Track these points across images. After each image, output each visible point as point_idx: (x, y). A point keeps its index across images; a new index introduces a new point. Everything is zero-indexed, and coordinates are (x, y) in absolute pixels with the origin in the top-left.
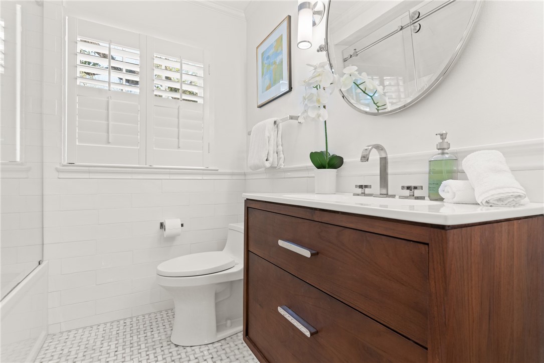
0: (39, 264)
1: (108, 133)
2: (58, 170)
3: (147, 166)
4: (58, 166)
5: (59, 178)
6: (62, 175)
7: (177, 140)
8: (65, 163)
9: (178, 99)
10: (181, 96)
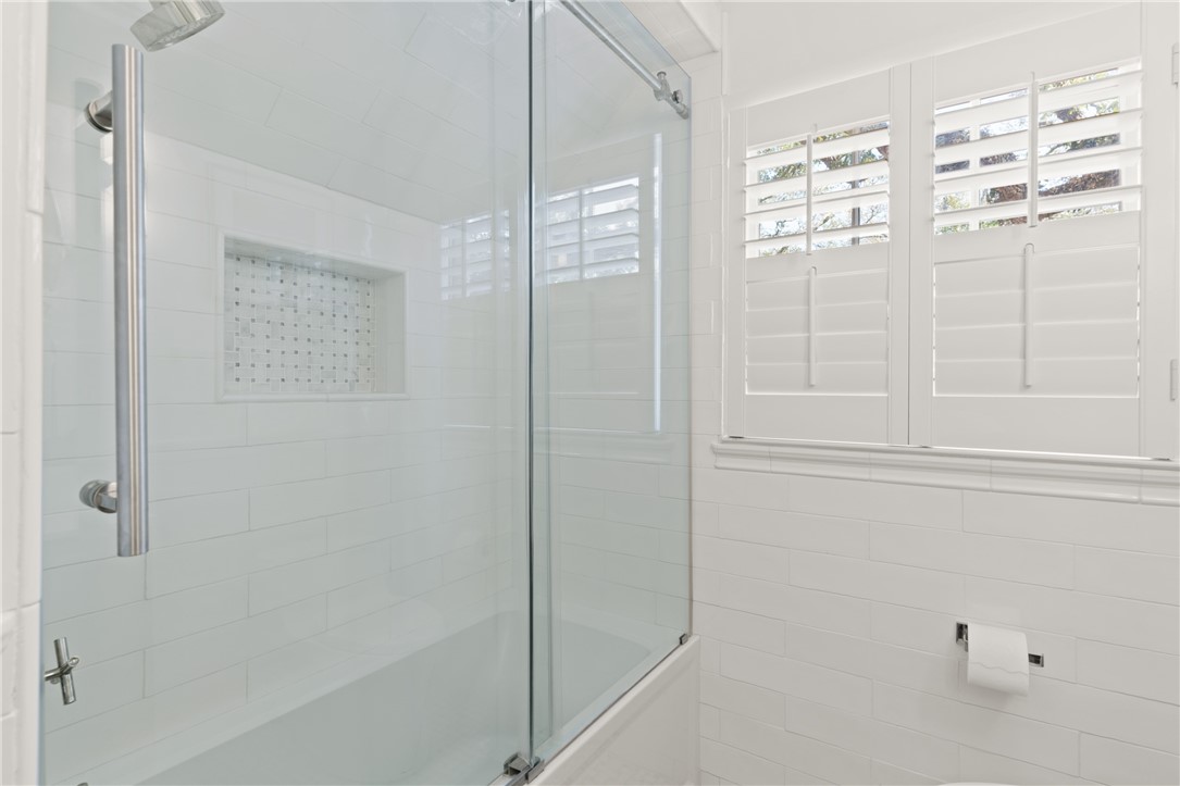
0: (681, 643)
1: (809, 361)
2: (716, 452)
3: (912, 446)
4: (716, 444)
5: (716, 468)
6: (724, 462)
7: (1020, 360)
8: (725, 437)
9: (1024, 220)
10: (1033, 207)
